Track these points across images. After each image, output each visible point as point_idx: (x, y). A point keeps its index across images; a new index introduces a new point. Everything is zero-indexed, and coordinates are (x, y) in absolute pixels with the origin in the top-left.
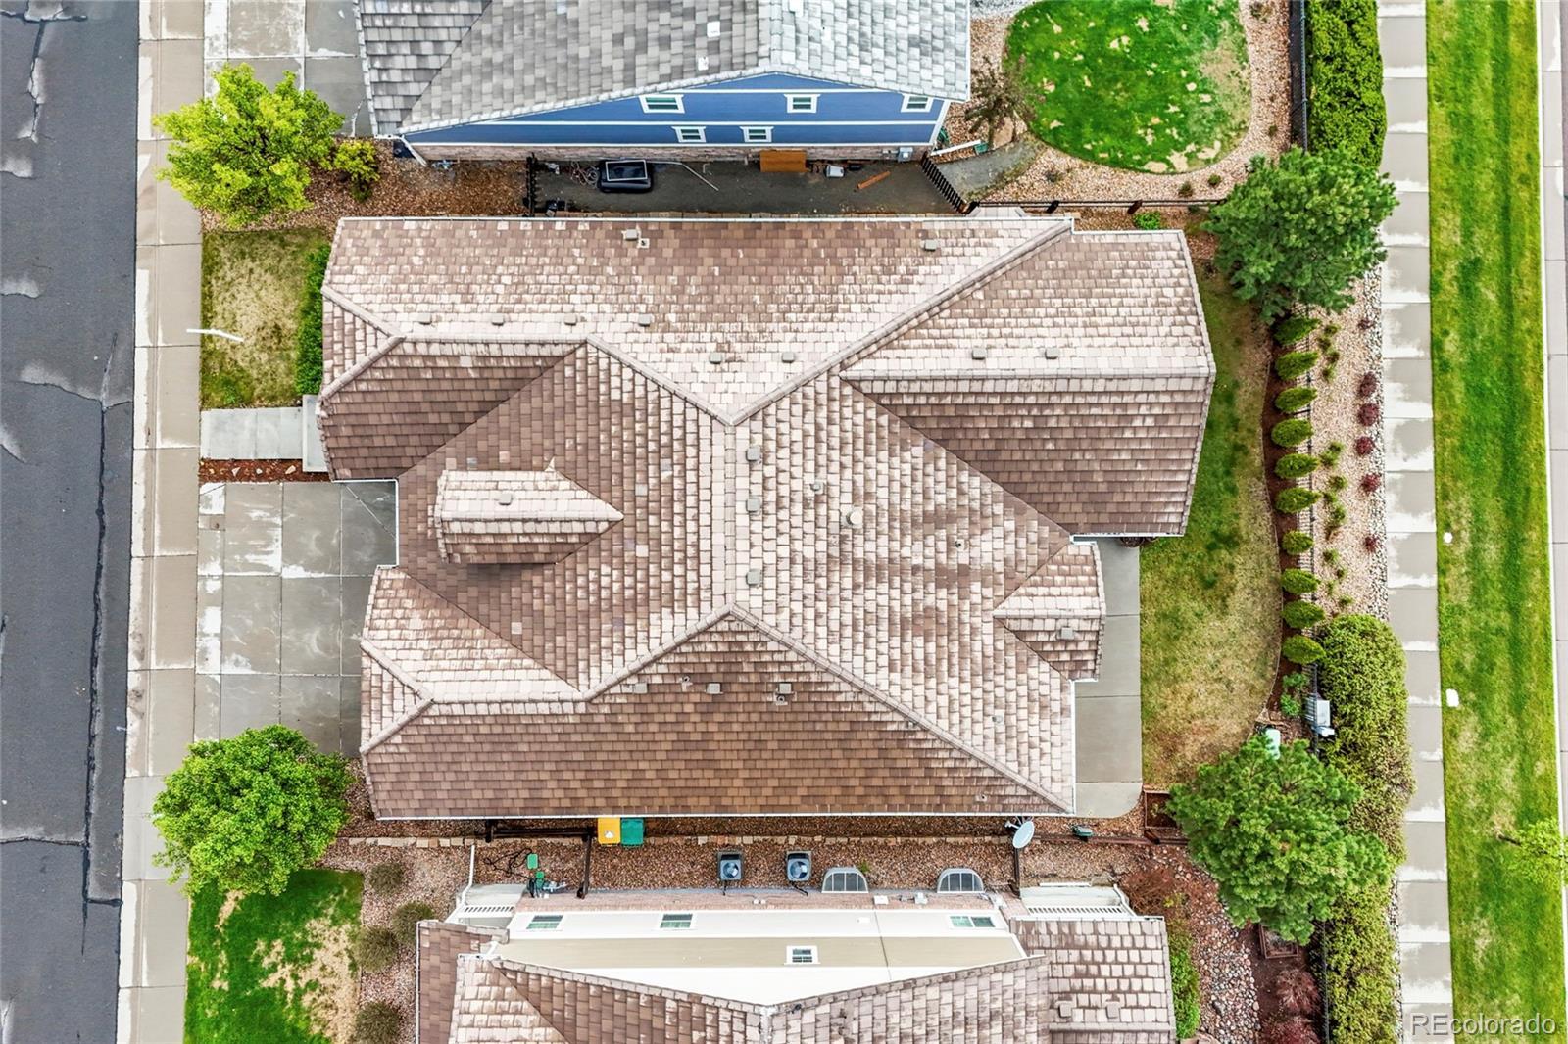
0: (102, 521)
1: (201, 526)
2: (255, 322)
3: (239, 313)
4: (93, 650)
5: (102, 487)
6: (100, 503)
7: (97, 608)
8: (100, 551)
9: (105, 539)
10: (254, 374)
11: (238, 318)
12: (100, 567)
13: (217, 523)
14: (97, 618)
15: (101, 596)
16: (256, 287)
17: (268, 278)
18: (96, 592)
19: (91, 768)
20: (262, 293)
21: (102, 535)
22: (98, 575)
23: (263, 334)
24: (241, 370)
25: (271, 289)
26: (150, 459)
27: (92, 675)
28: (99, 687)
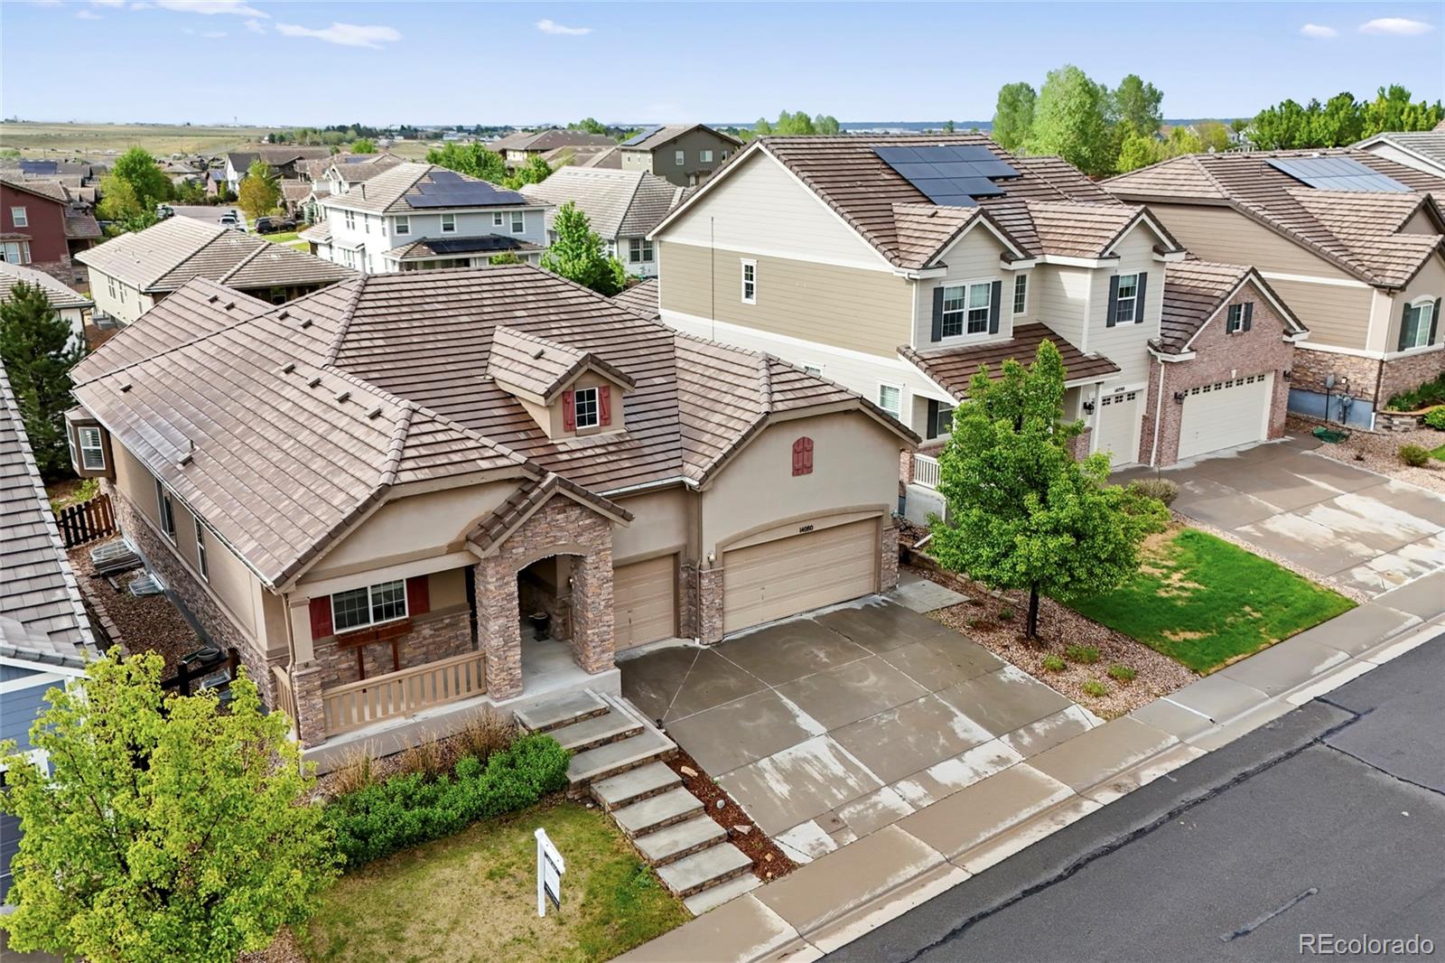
0: (966, 926)
1: (853, 838)
2: (501, 910)
3: (496, 941)
4: (1128, 841)
5: (920, 952)
6: (944, 941)
7: (1077, 867)
8: (1007, 905)
9: (984, 910)
10: (585, 874)
11: (508, 938)
12: (1026, 893)
13: (832, 823)
14: (1089, 860)
15: (1060, 871)
16: (438, 939)
17: (411, 932)
18: (1061, 878)
19: (1246, 776)
20: (443, 924)
21: (983, 916)
22: (1038, 888)
23: (512, 889)
24: (592, 892)
25: (428, 916)
26: (820, 932)
27: (1155, 827)
28: (1161, 814)
